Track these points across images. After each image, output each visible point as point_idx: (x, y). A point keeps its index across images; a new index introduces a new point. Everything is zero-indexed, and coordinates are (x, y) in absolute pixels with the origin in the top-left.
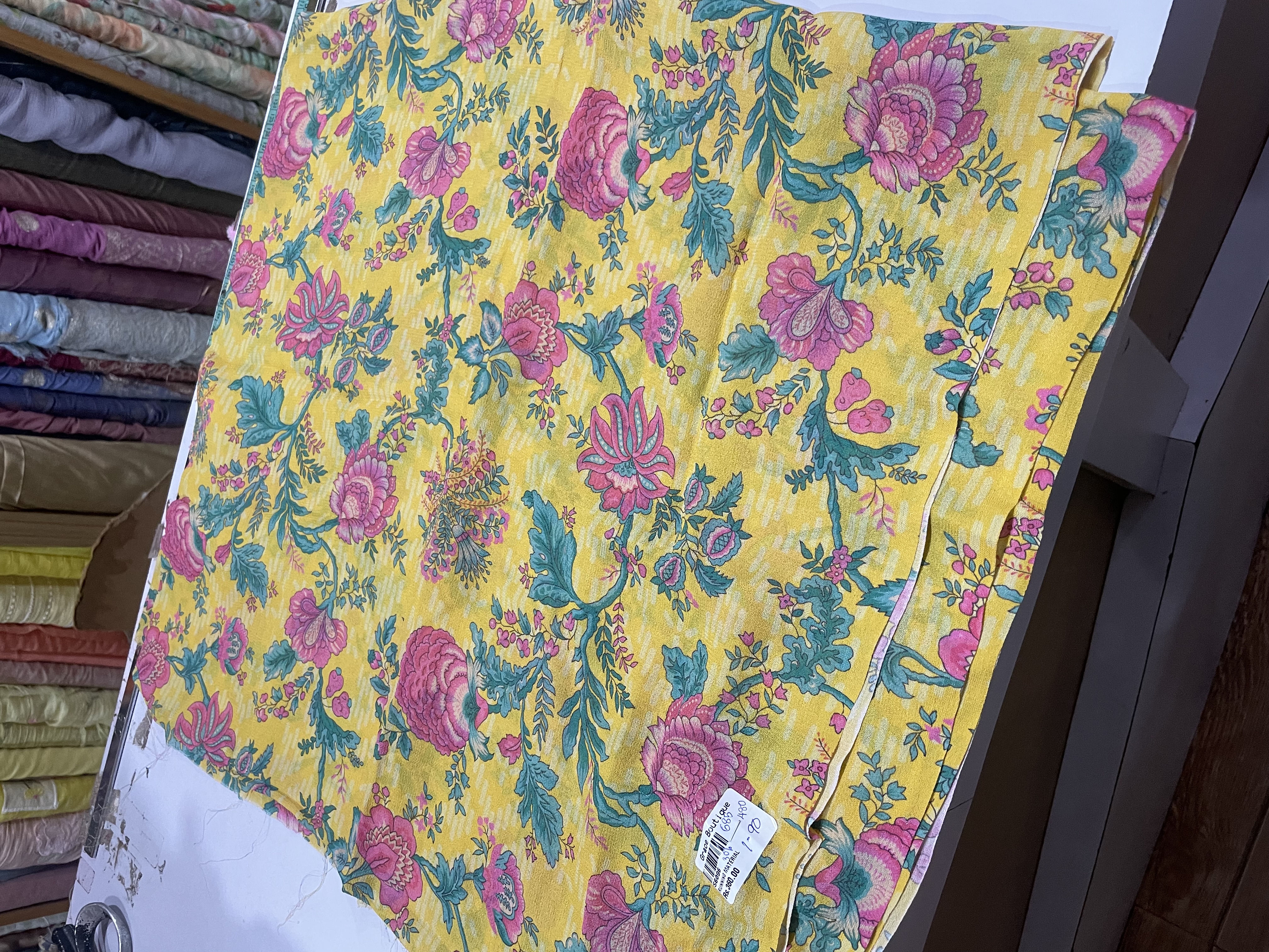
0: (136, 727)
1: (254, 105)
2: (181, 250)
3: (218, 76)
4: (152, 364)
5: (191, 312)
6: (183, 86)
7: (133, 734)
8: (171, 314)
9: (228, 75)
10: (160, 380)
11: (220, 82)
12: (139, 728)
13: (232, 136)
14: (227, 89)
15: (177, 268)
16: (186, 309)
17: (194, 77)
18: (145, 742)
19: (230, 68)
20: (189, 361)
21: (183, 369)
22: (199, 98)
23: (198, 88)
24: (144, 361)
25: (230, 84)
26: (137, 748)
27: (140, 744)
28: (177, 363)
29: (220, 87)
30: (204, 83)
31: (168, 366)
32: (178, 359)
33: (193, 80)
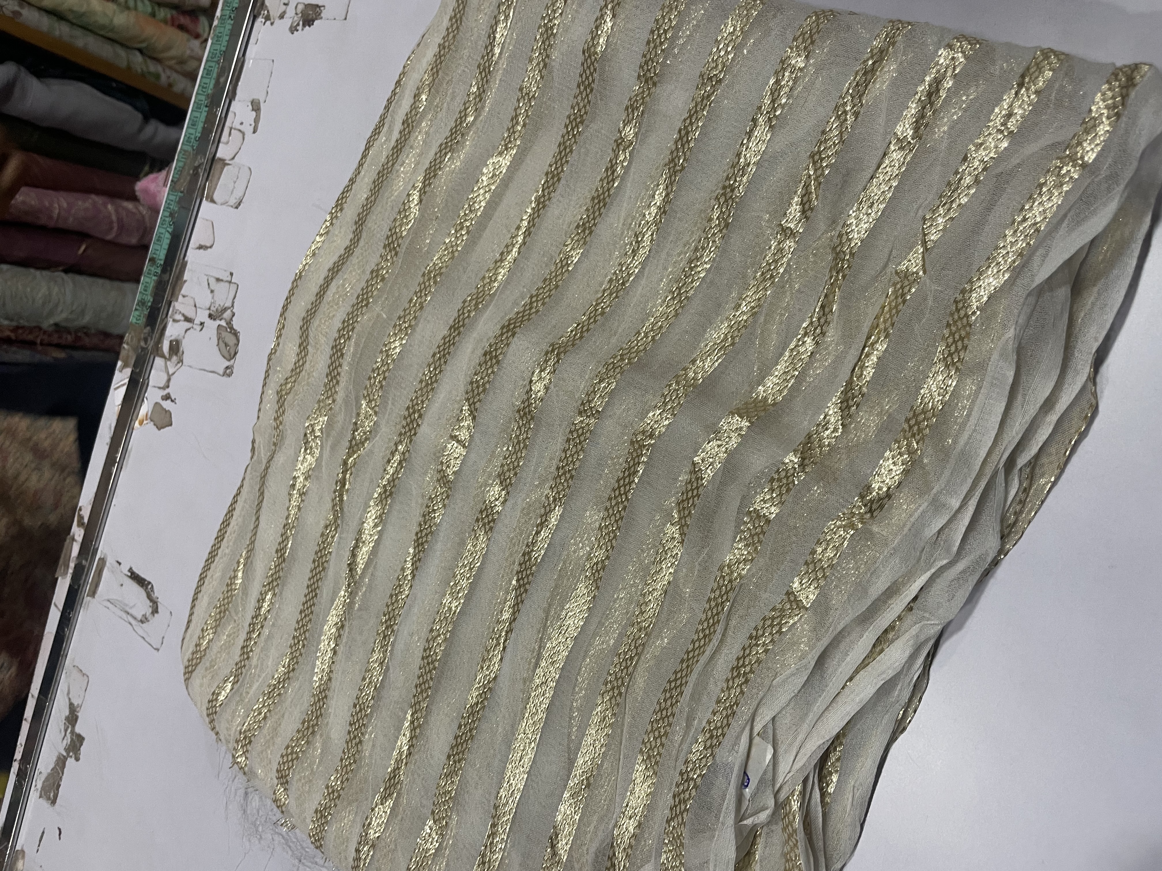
0: (43, 777)
1: (138, 54)
2: (56, 205)
3: (102, 20)
4: (23, 327)
5: (66, 271)
6: (62, 30)
7: (39, 786)
8: (45, 273)
9: (112, 20)
10: (30, 344)
11: (103, 27)
12: (47, 779)
13: (114, 85)
14: (110, 35)
15: (52, 224)
16: (61, 268)
17: (74, 21)
18: (56, 796)
19: (114, 12)
20: (64, 324)
21: (57, 331)
22: (80, 43)
23: (78, 32)
24: (14, 324)
25: (112, 30)
26: (44, 804)
27: (49, 798)
28: (50, 326)
29: (102, 33)
30: (85, 28)
31: (40, 329)
32: (52, 322)
33: (73, 24)
